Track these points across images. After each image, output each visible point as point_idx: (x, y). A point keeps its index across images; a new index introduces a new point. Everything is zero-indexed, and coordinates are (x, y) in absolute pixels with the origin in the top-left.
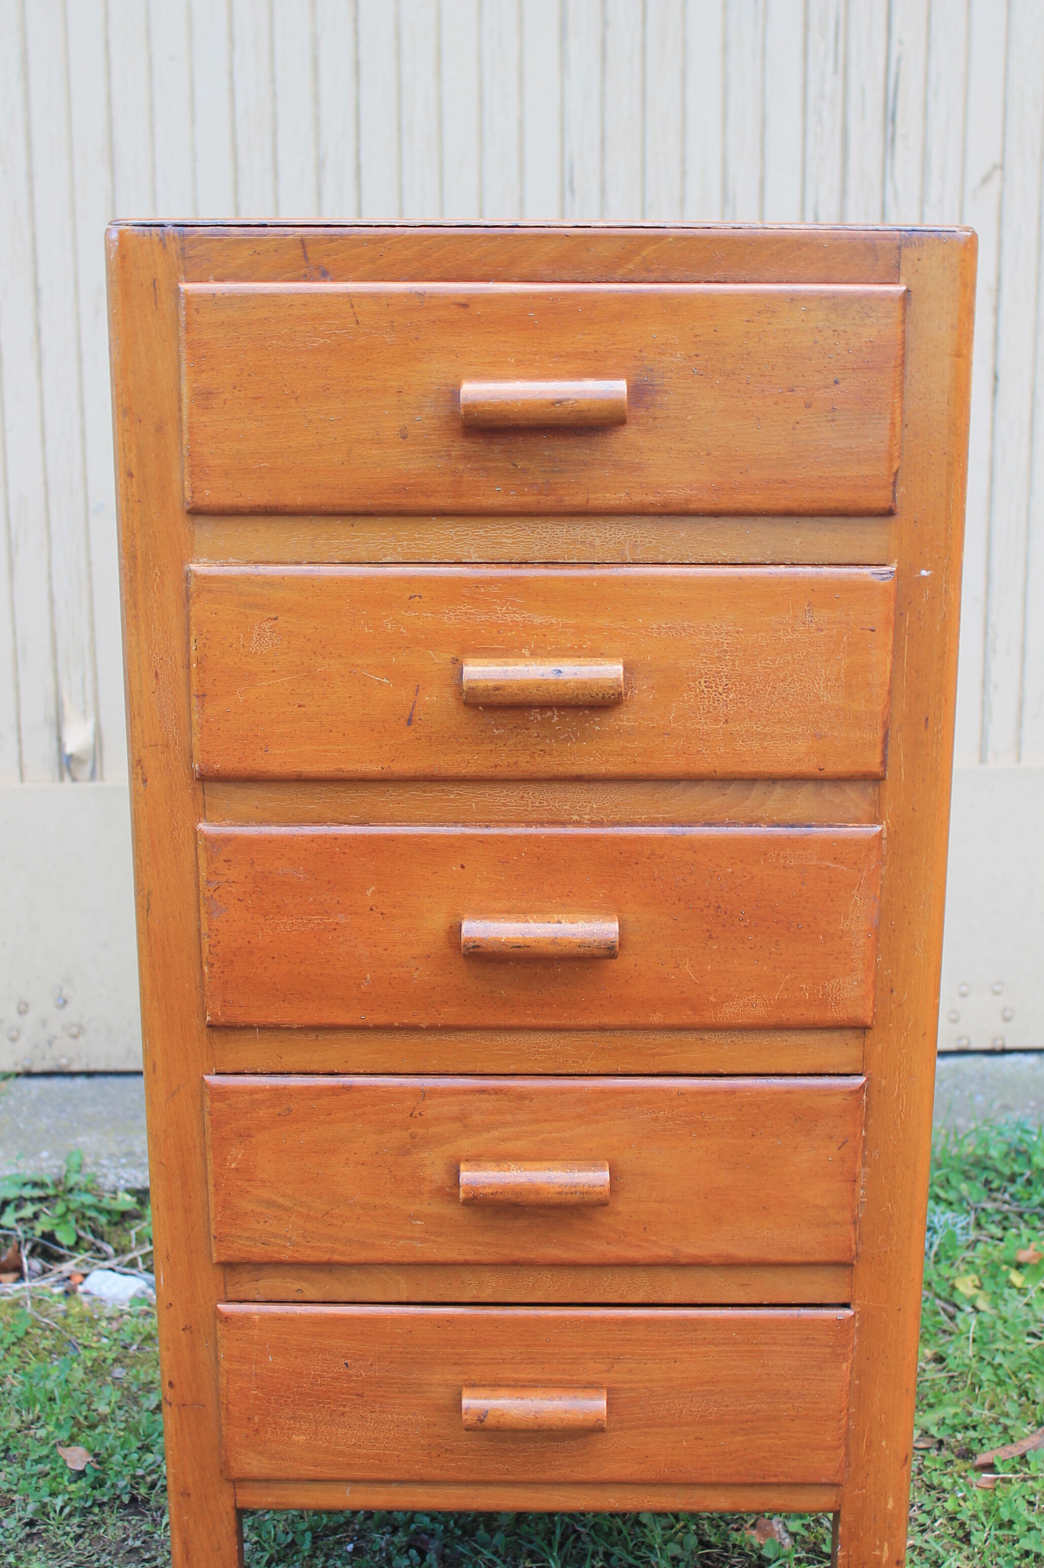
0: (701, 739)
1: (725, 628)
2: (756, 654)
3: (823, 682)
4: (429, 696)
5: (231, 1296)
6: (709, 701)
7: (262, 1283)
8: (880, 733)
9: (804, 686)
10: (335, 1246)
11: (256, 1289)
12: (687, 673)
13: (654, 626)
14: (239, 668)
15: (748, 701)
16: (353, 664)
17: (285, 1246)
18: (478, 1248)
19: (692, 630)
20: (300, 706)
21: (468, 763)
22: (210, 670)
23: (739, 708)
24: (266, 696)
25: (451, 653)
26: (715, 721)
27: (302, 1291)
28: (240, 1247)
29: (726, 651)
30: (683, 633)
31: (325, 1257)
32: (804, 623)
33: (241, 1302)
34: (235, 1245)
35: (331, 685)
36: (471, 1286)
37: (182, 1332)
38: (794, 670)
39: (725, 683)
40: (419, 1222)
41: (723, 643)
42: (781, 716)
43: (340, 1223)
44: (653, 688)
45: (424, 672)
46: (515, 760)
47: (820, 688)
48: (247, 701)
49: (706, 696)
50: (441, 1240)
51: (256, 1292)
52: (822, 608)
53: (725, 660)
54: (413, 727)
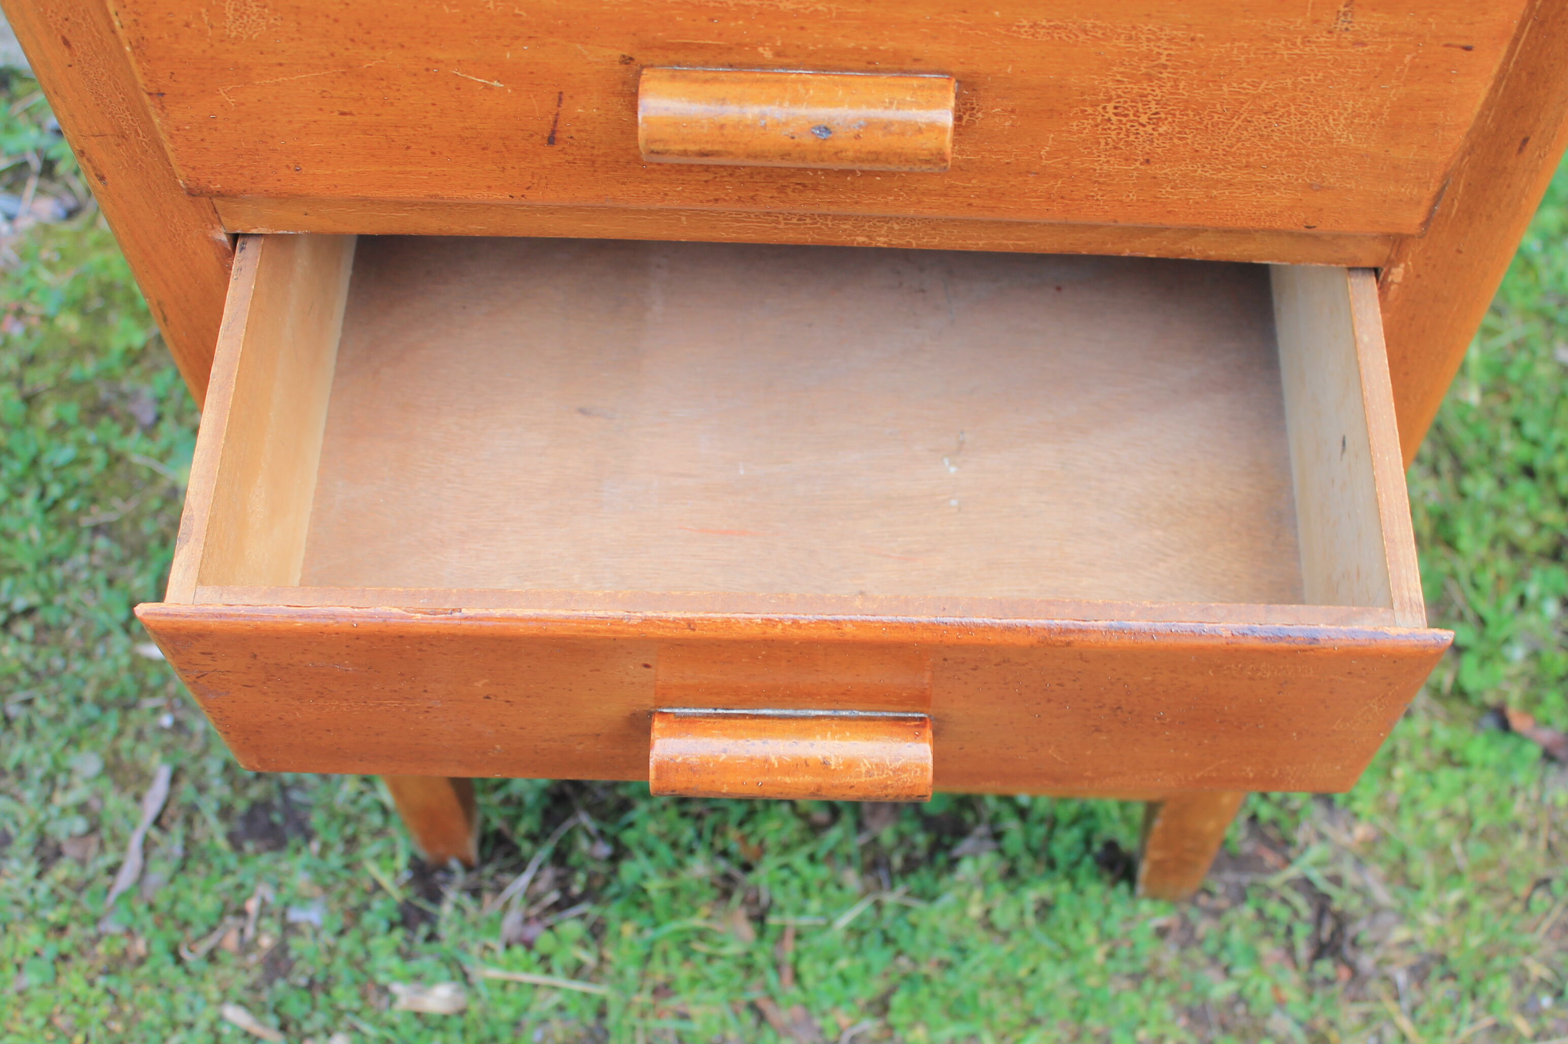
0: (1096, 182)
1: (1167, 32)
2: (1222, 72)
3: (1346, 119)
4: (584, 108)
6: (1119, 134)
8: (1434, 188)
9: (1307, 122)
12: (1082, 94)
13: (1025, 23)
14: (212, 58)
15: (1195, 136)
16: (429, 59)
19: (1100, 32)
20: (343, 114)
21: (666, 195)
22: (161, 59)
23: (1174, 145)
24: (276, 98)
25: (618, 48)
26: (1127, 160)
29: (1165, 67)
30: (1082, 37)
32: (1330, 32)
35: (395, 88)
38: (1293, 99)
39: (1154, 111)
41: (1159, 54)
42: (1251, 159)
44: (1013, 111)
45: (569, 74)
46: (752, 194)
47: (1337, 125)
48: (243, 104)
49: (1113, 127)
52: (1374, 10)
53: (1159, 79)
54: (557, 147)
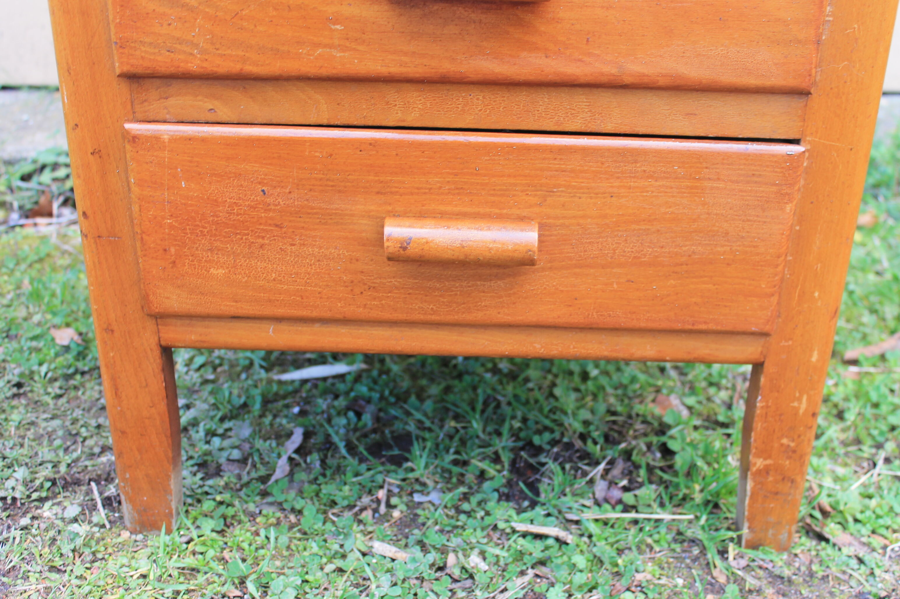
5: (139, 116)
7: (172, 101)
10: (247, 54)
11: (166, 108)
17: (191, 54)
18: (405, 59)
27: (215, 112)
28: (143, 54)
31: (234, 67)
33: (149, 122)
34: (138, 53)
36: (396, 108)
37: (91, 157)
40: (338, 27)
43: (252, 27)
50: (361, 48)
51: (166, 111)
